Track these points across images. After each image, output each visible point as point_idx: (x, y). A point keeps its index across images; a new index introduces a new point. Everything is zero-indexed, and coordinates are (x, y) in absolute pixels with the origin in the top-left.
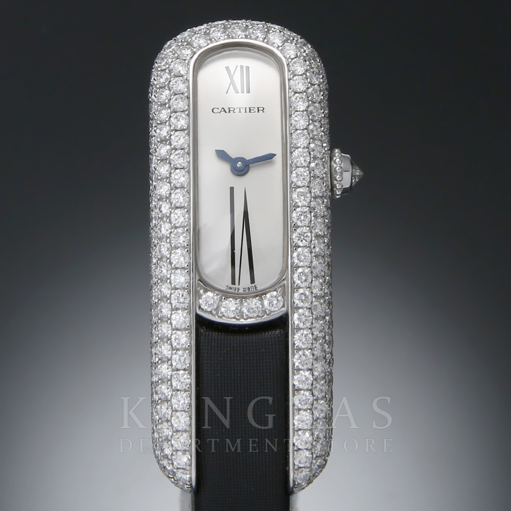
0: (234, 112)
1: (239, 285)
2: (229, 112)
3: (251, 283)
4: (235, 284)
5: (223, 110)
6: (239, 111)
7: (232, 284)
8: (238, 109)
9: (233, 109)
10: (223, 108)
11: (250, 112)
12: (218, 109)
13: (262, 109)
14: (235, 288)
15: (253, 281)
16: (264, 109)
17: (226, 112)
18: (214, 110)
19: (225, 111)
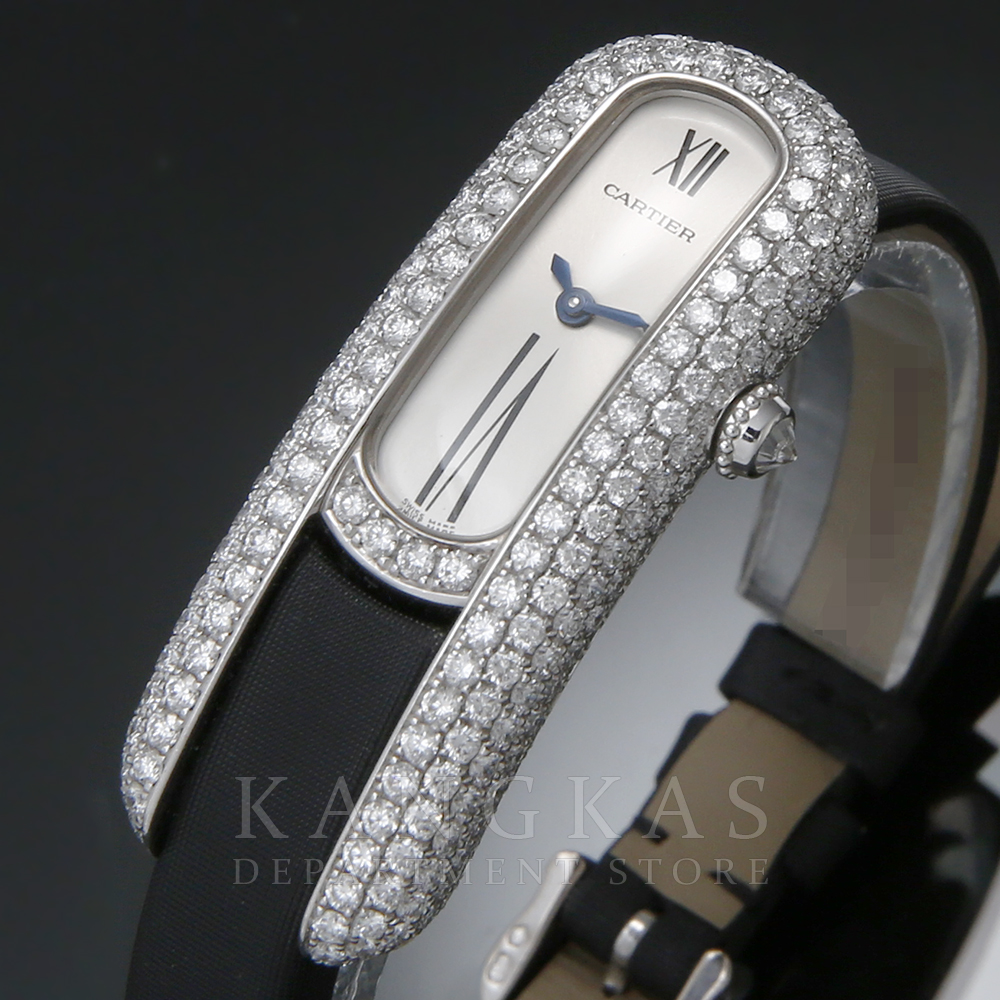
0: (640, 212)
1: (427, 509)
2: (632, 207)
3: (449, 520)
4: (420, 505)
5: (625, 197)
6: (649, 215)
7: (416, 501)
8: (652, 211)
9: (642, 206)
10: (627, 195)
11: (666, 228)
12: (618, 190)
13: (691, 234)
14: (417, 511)
15: (453, 518)
16: (694, 235)
17: (626, 204)
18: (609, 189)
19: (626, 200)
